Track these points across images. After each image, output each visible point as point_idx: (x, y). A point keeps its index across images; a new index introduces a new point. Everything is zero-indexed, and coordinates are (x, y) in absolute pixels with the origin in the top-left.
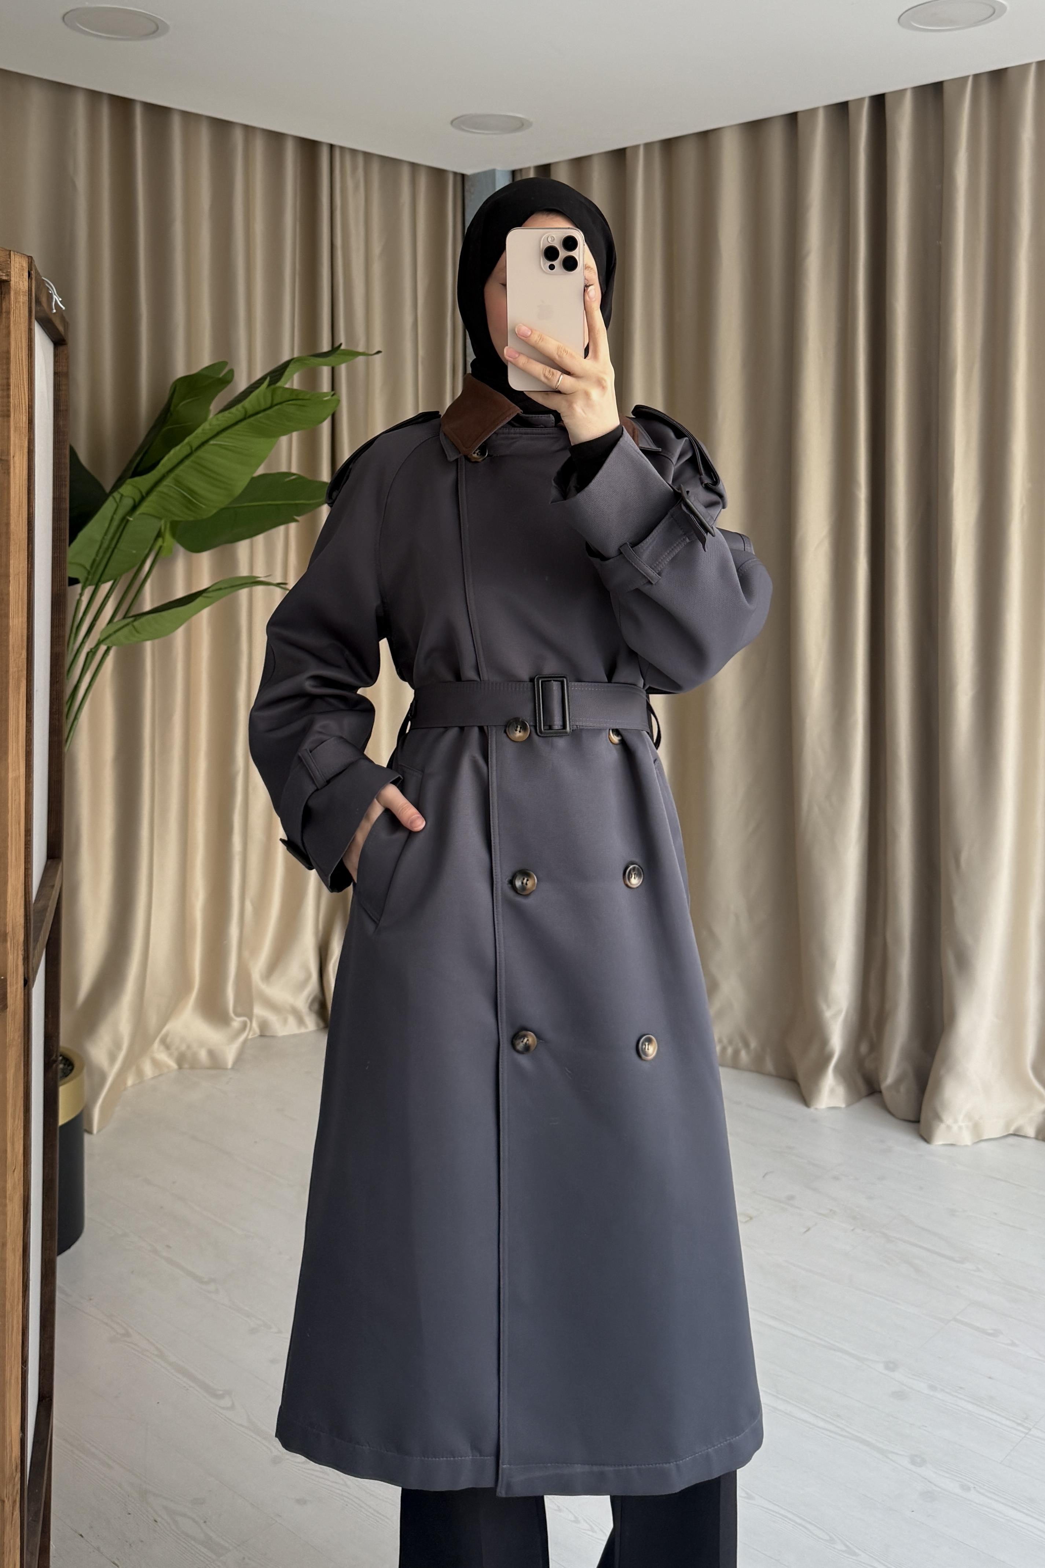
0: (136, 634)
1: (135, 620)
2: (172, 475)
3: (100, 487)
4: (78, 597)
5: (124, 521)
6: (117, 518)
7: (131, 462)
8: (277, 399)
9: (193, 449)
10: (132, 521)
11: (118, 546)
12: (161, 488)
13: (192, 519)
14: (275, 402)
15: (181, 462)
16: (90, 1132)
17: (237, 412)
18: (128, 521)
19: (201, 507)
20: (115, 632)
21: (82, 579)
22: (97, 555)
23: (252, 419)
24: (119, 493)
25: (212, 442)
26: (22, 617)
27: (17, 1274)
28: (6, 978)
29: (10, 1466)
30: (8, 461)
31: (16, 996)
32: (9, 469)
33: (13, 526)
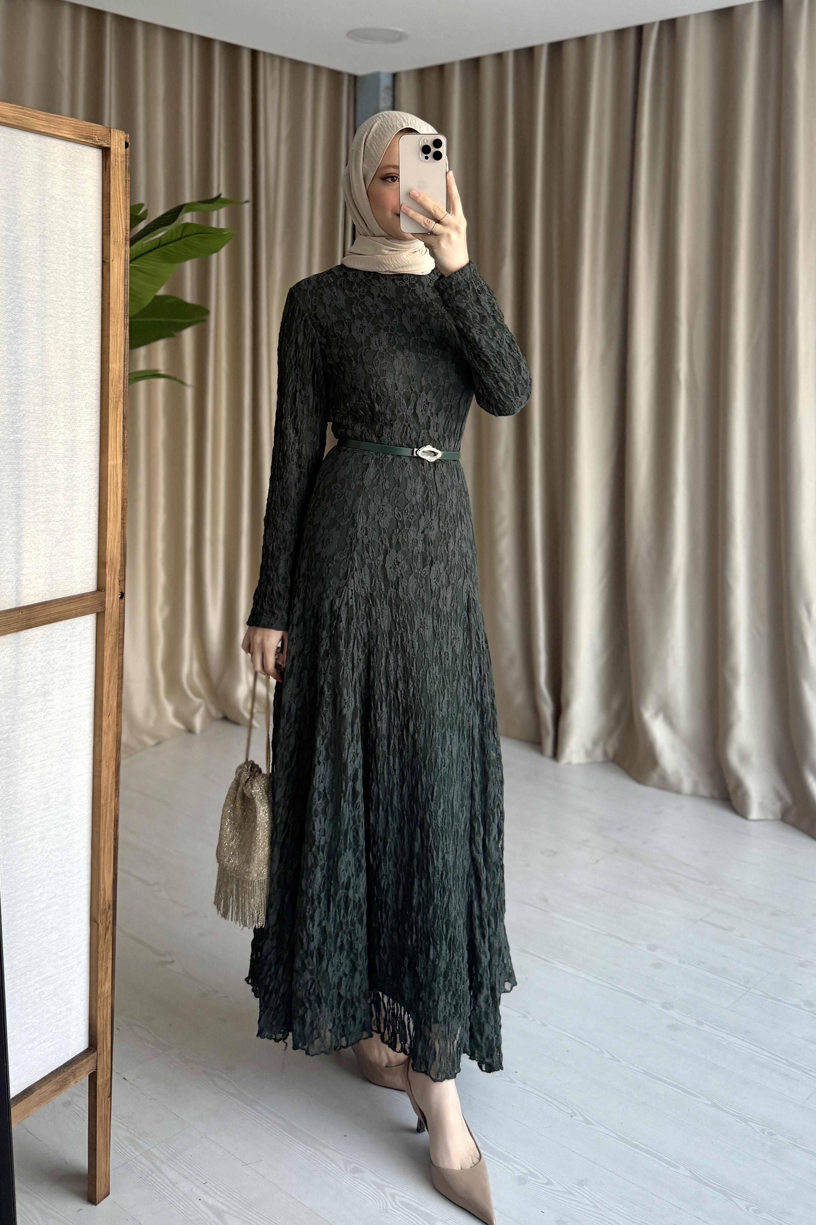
26: (119, 363)
27: (110, 783)
28: (105, 591)
29: (103, 903)
30: (109, 263)
31: (113, 604)
32: (109, 268)
33: (112, 305)
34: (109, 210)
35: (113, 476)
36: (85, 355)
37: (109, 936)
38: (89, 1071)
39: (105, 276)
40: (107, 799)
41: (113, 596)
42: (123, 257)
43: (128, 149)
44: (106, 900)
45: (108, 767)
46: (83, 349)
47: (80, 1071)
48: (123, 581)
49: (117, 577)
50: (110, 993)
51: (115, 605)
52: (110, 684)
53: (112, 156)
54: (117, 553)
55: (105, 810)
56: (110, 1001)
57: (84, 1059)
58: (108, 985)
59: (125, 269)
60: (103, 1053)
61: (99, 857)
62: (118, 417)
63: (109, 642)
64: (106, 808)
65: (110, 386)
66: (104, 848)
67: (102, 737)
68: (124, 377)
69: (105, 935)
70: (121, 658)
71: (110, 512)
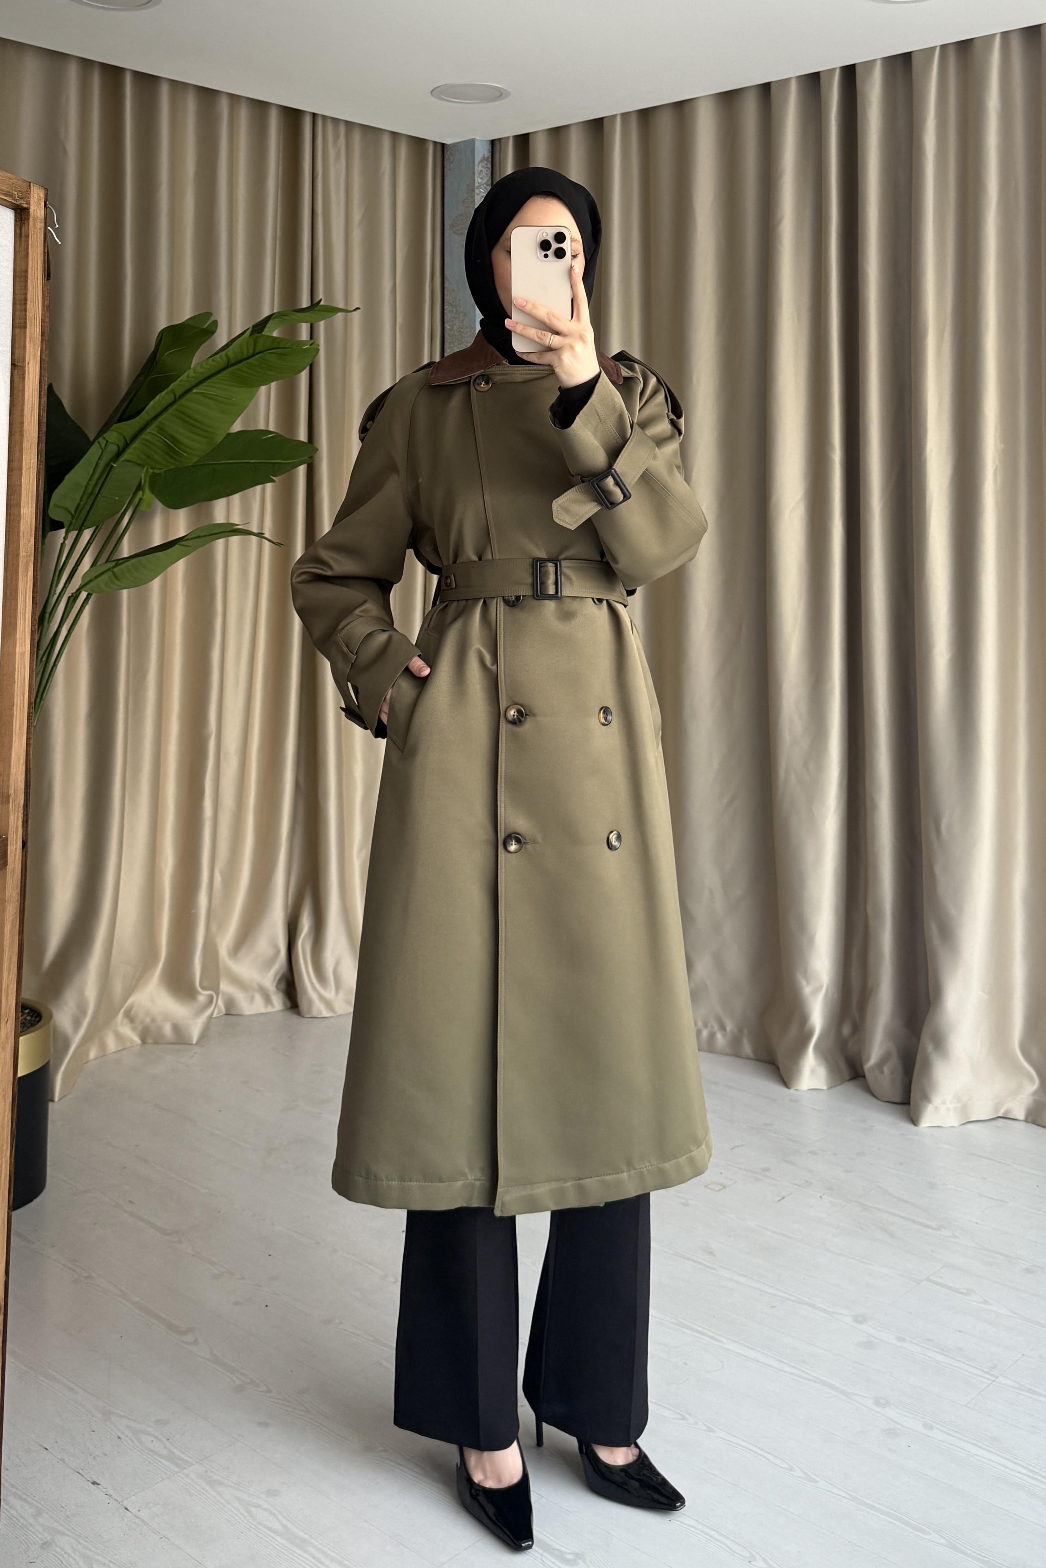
0: (116, 582)
1: (115, 566)
2: (156, 423)
3: (85, 436)
4: (62, 541)
5: (109, 468)
6: (102, 463)
7: (118, 408)
8: (259, 348)
9: (177, 397)
10: (116, 467)
11: (101, 492)
12: (144, 436)
13: (173, 467)
14: (258, 349)
15: (165, 409)
16: (52, 1101)
17: (220, 360)
18: (112, 466)
19: (183, 455)
20: (96, 577)
21: (66, 524)
22: (81, 500)
23: (235, 367)
24: (104, 438)
25: (195, 391)
28: (7, 836)
30: (23, 367)
31: (15, 856)
32: (24, 374)
33: (26, 424)
34: (26, 294)
39: (16, 385)
41: (16, 843)
42: (39, 358)
53: (31, 219)
54: (21, 781)
62: (28, 584)
63: (10, 912)
68: (37, 523)
71: (16, 721)
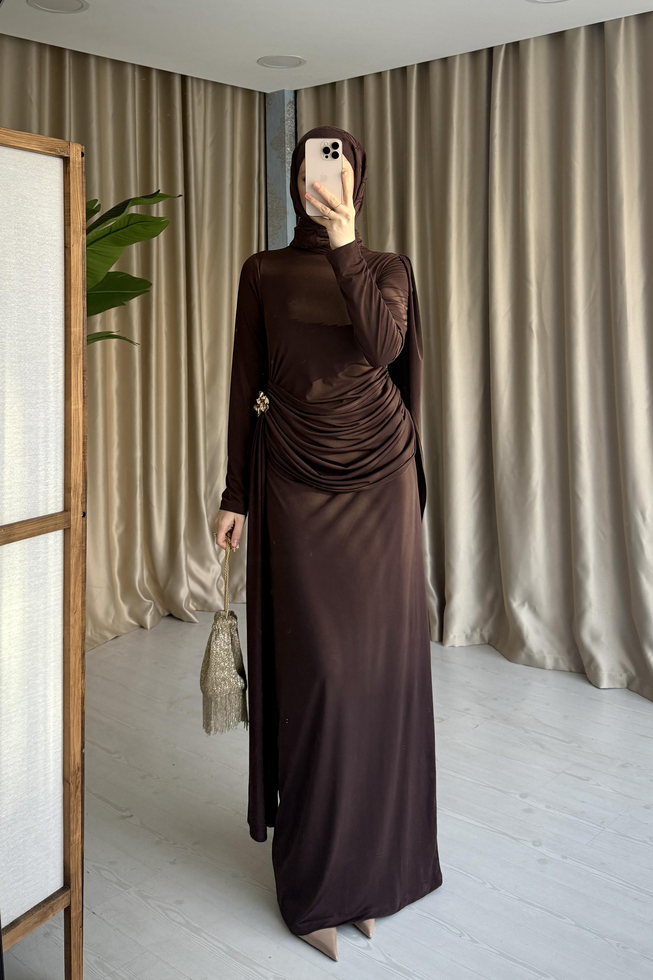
26: (79, 327)
27: (77, 667)
28: (70, 511)
29: (73, 766)
30: (70, 248)
31: (77, 522)
32: (70, 252)
33: (72, 281)
34: (70, 206)
35: (76, 418)
36: (52, 322)
37: (79, 794)
38: (65, 906)
39: (67, 257)
40: (75, 681)
41: (77, 515)
42: (81, 243)
43: (84, 158)
44: (76, 763)
45: (75, 654)
46: (50, 317)
47: (57, 905)
48: (84, 502)
49: (80, 500)
50: (80, 840)
51: (78, 522)
52: (75, 587)
53: (71, 163)
54: (79, 480)
55: (73, 690)
56: (80, 847)
57: (61, 895)
58: (79, 833)
59: (83, 253)
60: (76, 890)
61: (69, 728)
62: (79, 371)
63: (74, 552)
64: (75, 688)
65: (72, 346)
66: (74, 720)
67: (70, 630)
68: (83, 338)
69: (76, 792)
70: (84, 566)
71: (73, 447)
